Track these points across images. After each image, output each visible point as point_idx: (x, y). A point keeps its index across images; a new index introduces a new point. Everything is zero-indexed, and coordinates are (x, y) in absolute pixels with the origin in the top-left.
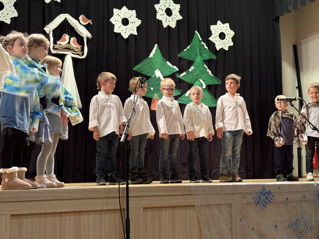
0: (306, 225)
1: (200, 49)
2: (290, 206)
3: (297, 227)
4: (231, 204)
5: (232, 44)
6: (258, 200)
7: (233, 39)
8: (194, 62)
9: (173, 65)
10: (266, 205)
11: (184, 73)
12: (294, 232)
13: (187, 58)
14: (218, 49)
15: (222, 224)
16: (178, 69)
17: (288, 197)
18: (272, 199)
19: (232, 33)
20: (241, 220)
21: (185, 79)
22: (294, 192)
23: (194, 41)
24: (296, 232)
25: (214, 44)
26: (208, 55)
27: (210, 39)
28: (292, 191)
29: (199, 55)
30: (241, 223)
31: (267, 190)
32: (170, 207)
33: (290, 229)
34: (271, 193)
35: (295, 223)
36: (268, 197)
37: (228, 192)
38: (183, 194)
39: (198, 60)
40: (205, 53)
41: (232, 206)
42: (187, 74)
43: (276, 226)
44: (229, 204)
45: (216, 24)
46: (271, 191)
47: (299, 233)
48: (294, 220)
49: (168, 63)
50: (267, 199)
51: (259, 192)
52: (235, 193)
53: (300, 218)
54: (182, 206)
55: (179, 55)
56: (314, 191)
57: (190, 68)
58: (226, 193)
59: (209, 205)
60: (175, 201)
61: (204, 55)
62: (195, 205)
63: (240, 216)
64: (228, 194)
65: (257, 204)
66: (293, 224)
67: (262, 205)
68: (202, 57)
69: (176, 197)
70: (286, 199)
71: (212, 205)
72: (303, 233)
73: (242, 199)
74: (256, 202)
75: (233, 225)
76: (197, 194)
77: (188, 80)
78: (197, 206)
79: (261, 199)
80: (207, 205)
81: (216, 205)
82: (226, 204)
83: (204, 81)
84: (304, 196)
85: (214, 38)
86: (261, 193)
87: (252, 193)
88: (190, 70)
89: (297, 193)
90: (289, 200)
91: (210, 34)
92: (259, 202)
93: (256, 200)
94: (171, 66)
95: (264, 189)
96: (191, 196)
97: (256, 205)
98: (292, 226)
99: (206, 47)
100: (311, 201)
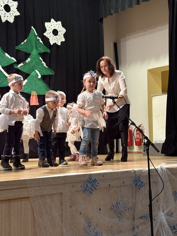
0: (125, 206)
1: (36, 43)
2: (112, 191)
3: (117, 209)
4: (62, 193)
5: (64, 40)
6: (86, 187)
7: (65, 35)
8: (30, 54)
9: (11, 56)
10: (92, 191)
11: (22, 64)
12: (115, 213)
13: (25, 50)
14: (52, 44)
15: (54, 212)
16: (15, 60)
17: (110, 183)
18: (97, 186)
19: (64, 31)
20: (70, 207)
21: (22, 70)
22: (116, 179)
23: (31, 36)
24: (116, 213)
25: (48, 39)
26: (43, 49)
27: (45, 34)
28: (114, 178)
29: (34, 48)
30: (71, 210)
31: (93, 179)
32: (6, 200)
33: (112, 211)
34: (96, 181)
35: (116, 206)
36: (94, 185)
37: (59, 183)
38: (19, 187)
39: (34, 52)
40: (40, 47)
41: (63, 195)
42: (24, 65)
43: (100, 209)
44: (60, 193)
45: (50, 21)
46: (96, 179)
47: (118, 214)
48: (115, 202)
49: (6, 54)
50: (93, 186)
51: (86, 181)
52: (66, 183)
53: (120, 201)
54: (17, 199)
55: (17, 48)
56: (131, 177)
57: (27, 59)
58: (58, 184)
59: (42, 195)
60: (11, 195)
61: (39, 49)
62: (29, 197)
63: (70, 203)
64: (60, 184)
65: (84, 191)
66: (114, 207)
67: (88, 192)
68: (38, 50)
69: (12, 191)
70: (108, 185)
71: (45, 195)
72: (122, 214)
73: (72, 188)
74: (84, 190)
75: (63, 212)
76: (32, 187)
77: (25, 70)
78: (32, 197)
79: (88, 187)
80: (41, 196)
81: (49, 195)
82: (58, 193)
83: (39, 71)
84: (123, 182)
85: (48, 34)
86: (88, 181)
87: (81, 182)
88: (27, 61)
89: (117, 180)
90: (111, 186)
91: (45, 30)
92: (86, 190)
93: (84, 188)
94: (10, 57)
95: (90, 178)
96: (26, 189)
97: (84, 193)
98: (113, 208)
99: (41, 41)
100: (128, 186)
